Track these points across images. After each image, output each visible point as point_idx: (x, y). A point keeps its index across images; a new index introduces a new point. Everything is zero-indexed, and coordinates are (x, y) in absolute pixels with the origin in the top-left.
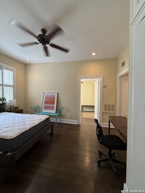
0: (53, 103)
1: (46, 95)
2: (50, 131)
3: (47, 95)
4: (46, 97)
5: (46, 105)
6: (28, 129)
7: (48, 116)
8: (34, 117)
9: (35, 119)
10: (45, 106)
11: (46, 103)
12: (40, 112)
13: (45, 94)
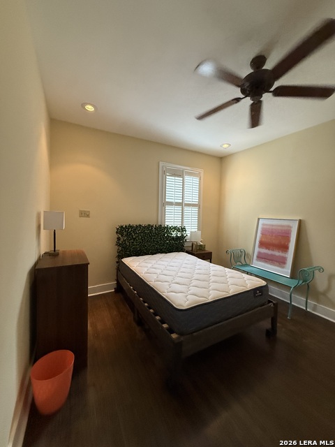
0: (285, 248)
1: (263, 225)
2: (267, 324)
3: (266, 225)
4: (263, 229)
5: (264, 251)
6: (210, 299)
7: (264, 283)
8: (229, 275)
9: (230, 281)
10: (259, 253)
11: (262, 244)
12: (247, 265)
13: (261, 221)
